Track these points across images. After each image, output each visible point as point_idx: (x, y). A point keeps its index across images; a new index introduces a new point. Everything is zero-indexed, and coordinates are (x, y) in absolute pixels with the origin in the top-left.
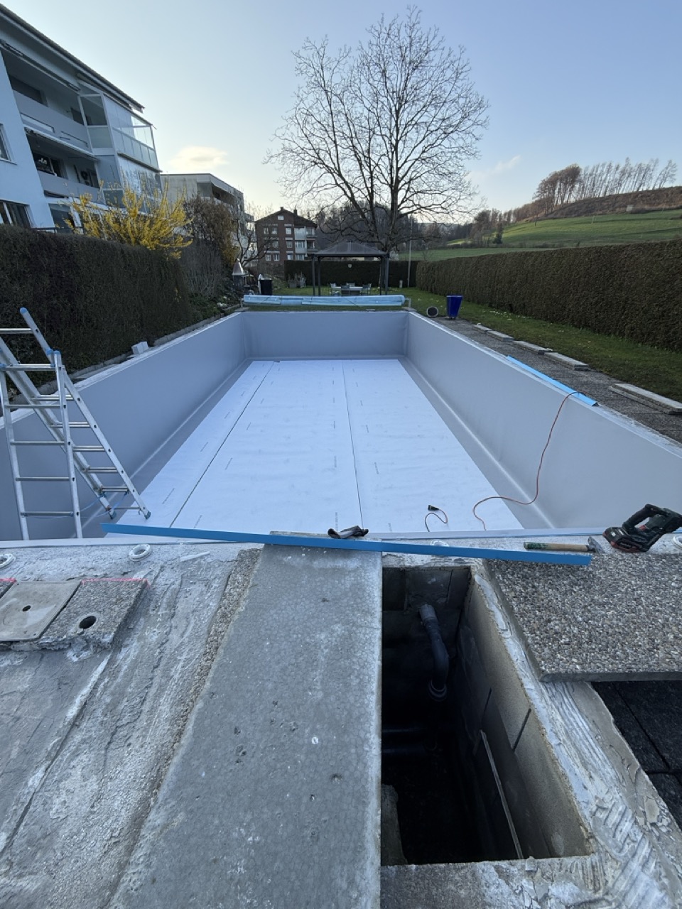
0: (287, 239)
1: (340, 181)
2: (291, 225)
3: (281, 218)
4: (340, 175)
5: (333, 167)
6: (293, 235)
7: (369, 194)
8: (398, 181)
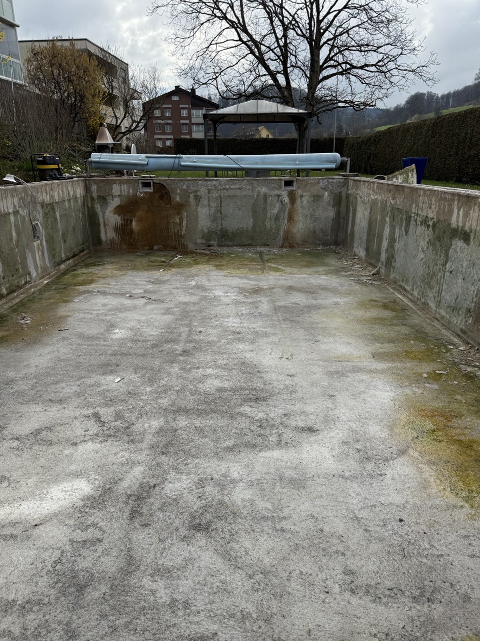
0: (182, 122)
1: (245, 37)
2: (187, 106)
3: (175, 98)
4: (245, 31)
5: (236, 21)
6: (189, 117)
7: (282, 55)
8: (320, 35)
